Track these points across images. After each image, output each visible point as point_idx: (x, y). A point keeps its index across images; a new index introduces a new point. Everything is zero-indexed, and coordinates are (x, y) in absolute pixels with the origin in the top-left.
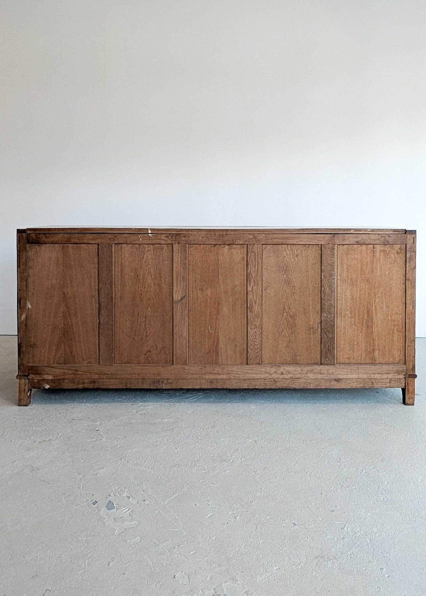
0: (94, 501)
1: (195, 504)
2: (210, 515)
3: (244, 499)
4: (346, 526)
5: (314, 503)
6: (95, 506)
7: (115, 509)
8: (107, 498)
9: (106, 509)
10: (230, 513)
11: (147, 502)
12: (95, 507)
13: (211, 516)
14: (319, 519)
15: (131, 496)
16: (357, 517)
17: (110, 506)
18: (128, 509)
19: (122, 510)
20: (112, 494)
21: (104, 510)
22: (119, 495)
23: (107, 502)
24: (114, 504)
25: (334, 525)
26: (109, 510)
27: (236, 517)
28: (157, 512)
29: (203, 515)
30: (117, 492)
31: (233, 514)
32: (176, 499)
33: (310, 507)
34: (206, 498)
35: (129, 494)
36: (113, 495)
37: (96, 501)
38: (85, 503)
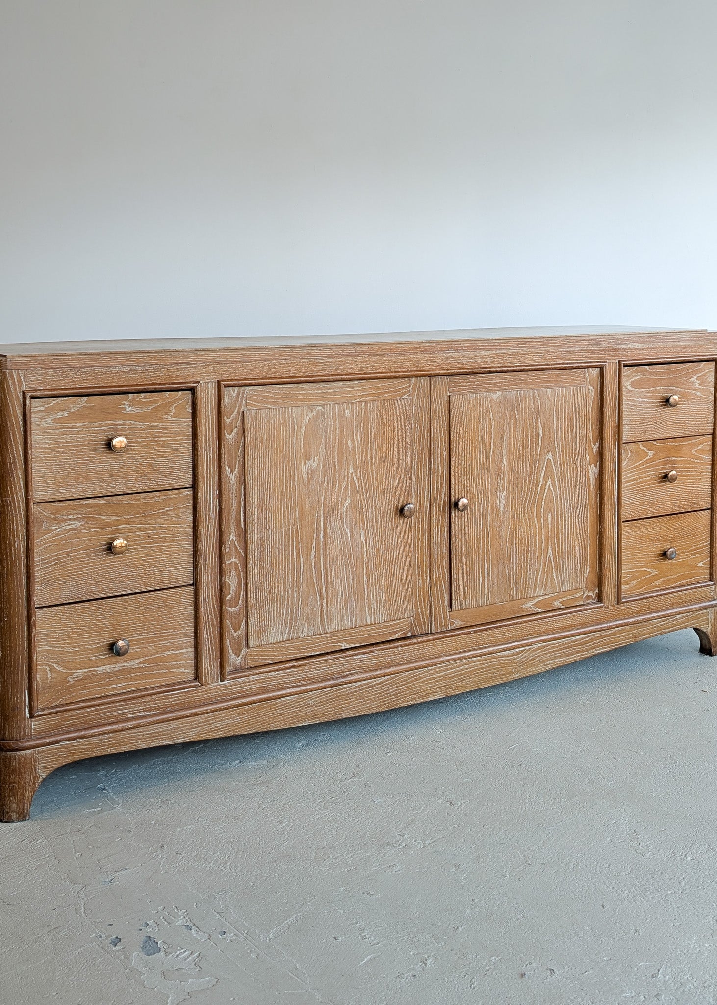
0: (114, 937)
1: (335, 938)
2: (369, 957)
3: (440, 924)
4: (660, 971)
5: (588, 926)
6: (117, 948)
7: (162, 954)
8: (141, 930)
9: (142, 955)
10: (411, 953)
11: (230, 936)
12: (118, 950)
13: (370, 960)
14: (603, 957)
15: (194, 925)
16: (683, 952)
17: (150, 946)
18: (190, 952)
19: (178, 953)
20: (150, 922)
21: (137, 956)
22: (166, 923)
23: (143, 938)
24: (157, 943)
25: (636, 969)
26: (148, 955)
27: (426, 960)
28: (253, 956)
29: (353, 958)
30: (162, 917)
31: (418, 954)
32: (291, 929)
33: (581, 934)
34: (357, 925)
35: (189, 920)
36: (155, 925)
37: (117, 938)
38: (94, 943)
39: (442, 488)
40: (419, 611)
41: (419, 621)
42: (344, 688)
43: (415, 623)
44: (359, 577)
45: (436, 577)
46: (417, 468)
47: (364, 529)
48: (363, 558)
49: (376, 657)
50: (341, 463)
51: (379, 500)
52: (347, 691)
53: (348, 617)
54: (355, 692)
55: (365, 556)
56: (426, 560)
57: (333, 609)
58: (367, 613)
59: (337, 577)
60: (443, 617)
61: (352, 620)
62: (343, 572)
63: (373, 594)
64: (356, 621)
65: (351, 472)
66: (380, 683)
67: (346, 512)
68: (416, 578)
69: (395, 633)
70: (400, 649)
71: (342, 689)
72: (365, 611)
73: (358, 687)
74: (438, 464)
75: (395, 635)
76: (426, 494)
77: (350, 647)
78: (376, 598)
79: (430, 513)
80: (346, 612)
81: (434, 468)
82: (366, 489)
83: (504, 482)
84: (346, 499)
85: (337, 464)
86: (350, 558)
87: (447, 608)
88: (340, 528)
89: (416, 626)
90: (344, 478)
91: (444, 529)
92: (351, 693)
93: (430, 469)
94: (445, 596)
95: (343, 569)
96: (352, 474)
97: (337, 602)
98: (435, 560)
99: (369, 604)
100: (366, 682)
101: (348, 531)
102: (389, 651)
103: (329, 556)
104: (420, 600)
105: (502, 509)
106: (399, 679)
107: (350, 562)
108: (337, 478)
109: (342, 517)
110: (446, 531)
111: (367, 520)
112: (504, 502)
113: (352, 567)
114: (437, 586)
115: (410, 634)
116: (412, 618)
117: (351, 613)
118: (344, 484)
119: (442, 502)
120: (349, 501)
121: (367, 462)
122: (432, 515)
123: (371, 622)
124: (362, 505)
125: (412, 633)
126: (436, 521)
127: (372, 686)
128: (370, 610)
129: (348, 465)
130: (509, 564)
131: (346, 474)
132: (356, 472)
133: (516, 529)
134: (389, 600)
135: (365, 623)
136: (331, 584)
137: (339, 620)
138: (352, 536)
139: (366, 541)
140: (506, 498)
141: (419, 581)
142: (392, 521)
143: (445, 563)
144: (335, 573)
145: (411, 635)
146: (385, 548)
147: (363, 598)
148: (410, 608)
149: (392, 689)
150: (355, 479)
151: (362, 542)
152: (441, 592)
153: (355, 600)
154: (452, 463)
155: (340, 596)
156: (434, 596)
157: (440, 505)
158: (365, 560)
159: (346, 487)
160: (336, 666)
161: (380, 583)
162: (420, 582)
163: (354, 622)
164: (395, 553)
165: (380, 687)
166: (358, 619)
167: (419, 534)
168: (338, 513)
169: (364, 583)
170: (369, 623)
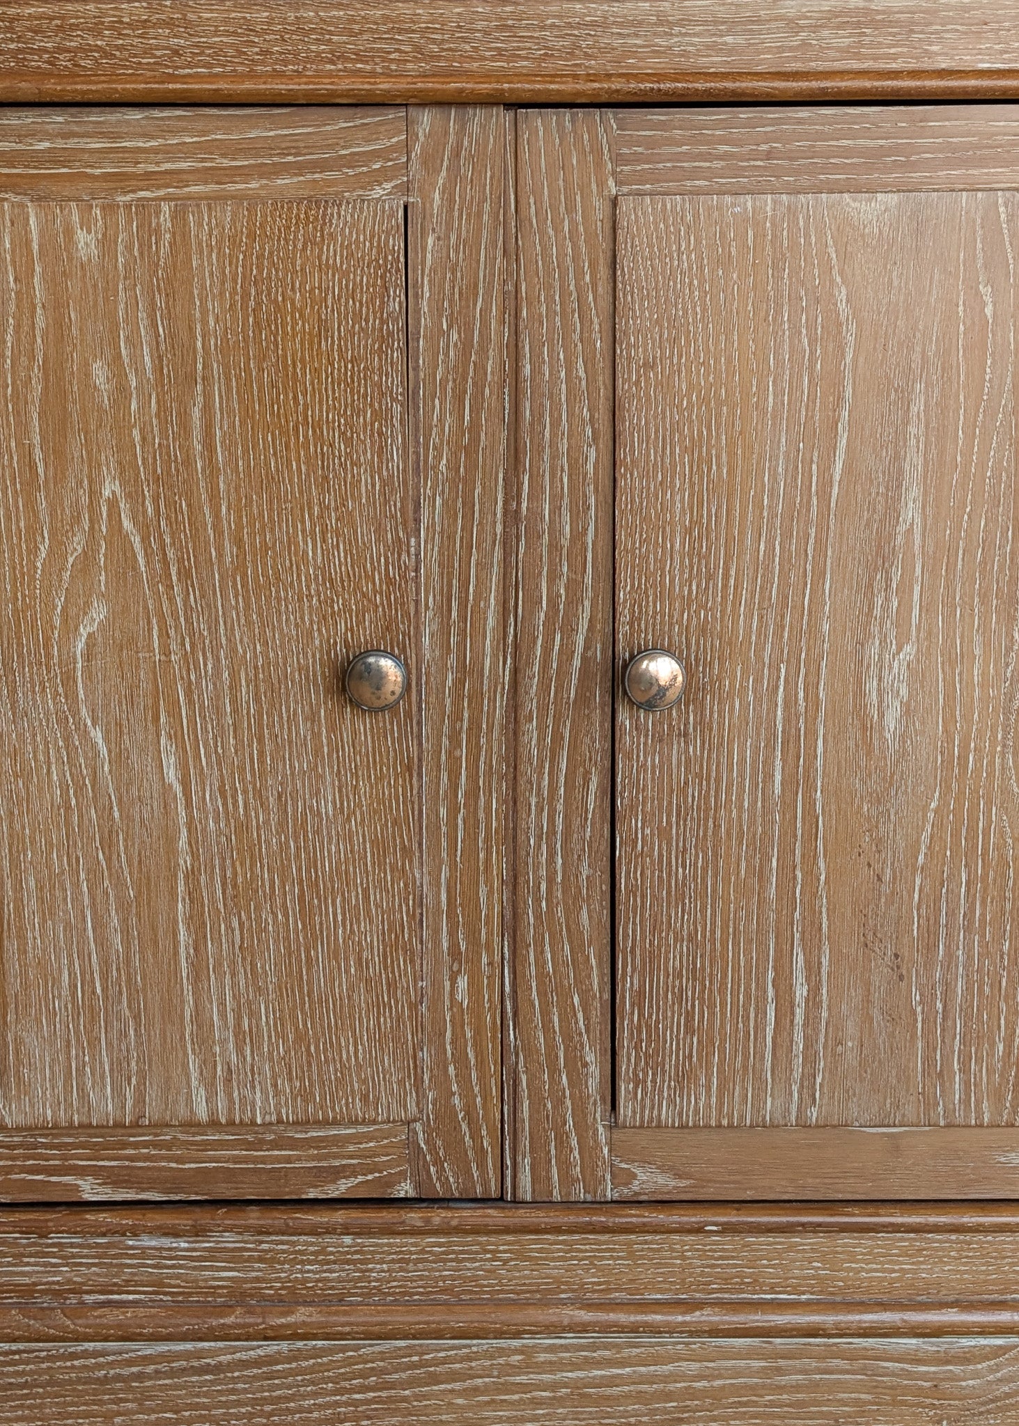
39: (574, 601)
40: (456, 1100)
41: (454, 1144)
42: (86, 1354)
43: (433, 1149)
44: (154, 929)
45: (542, 975)
46: (449, 507)
47: (177, 737)
48: (172, 851)
49: (235, 1257)
50: (58, 454)
51: (249, 623)
52: (99, 1366)
53: (103, 1077)
54: (140, 1377)
55: (183, 843)
56: (490, 898)
57: (30, 1039)
58: (194, 1075)
59: (48, 911)
60: (574, 1143)
61: (118, 1093)
62: (77, 898)
63: (222, 1003)
64: (140, 1100)
65: (107, 493)
66: (257, 1363)
67: (88, 657)
68: (437, 961)
69: (337, 1173)
70: (348, 1240)
71: (73, 1356)
72: (185, 1066)
73: (147, 1360)
74: (556, 498)
75: (334, 1181)
76: (491, 622)
77: (118, 1197)
78: (239, 1019)
79: (514, 707)
80: (93, 1057)
81: (535, 514)
82: (185, 574)
83: (904, 606)
84: (88, 604)
85: (38, 454)
86: (108, 844)
87: (598, 1112)
88: (62, 721)
89: (438, 1162)
90: (77, 519)
91: (587, 781)
92: (118, 1378)
93: (512, 517)
94: (590, 1058)
95: (77, 885)
96: (113, 504)
97: (52, 1014)
98: (537, 901)
99: (204, 1040)
100: (189, 1346)
101: (97, 735)
102: (293, 1244)
103: (11, 827)
104: (460, 1060)
105: (891, 721)
106: (348, 1362)
107: (109, 860)
108: (44, 516)
109: (69, 679)
110: (593, 786)
111: (190, 702)
112: (904, 691)
113: (119, 884)
114: (546, 1013)
115: (405, 1189)
116: (418, 1126)
117: (119, 1066)
118: (77, 544)
119: (577, 662)
120: (99, 612)
121: (188, 462)
122: (523, 713)
123: (212, 1112)
124: (164, 634)
125: (418, 1185)
126: (541, 739)
127: (218, 1369)
128: (208, 1063)
129: (93, 464)
130: (929, 964)
131: (85, 500)
132: (135, 497)
133: (973, 820)
134: (300, 1038)
135: (183, 1113)
136: (22, 937)
137: (60, 1084)
138: (119, 758)
139: (185, 783)
140: (917, 675)
141: (453, 981)
142: (313, 718)
143: (590, 918)
144: (41, 900)
145: (412, 1194)
146: (282, 825)
147: (171, 1012)
148: (401, 1083)
149: (315, 1395)
150: (127, 524)
151: (166, 789)
152: (568, 1038)
153: (137, 1017)
154: (622, 500)
155: (65, 992)
156: (530, 1050)
157: (563, 673)
158: (185, 861)
159: (88, 558)
160: (45, 1265)
161: (253, 965)
162: (462, 983)
163: (129, 1103)
164: (331, 852)
165: (255, 1378)
166: (152, 1094)
167: (454, 786)
168: (49, 656)
169: (176, 953)
170: (202, 1113)
